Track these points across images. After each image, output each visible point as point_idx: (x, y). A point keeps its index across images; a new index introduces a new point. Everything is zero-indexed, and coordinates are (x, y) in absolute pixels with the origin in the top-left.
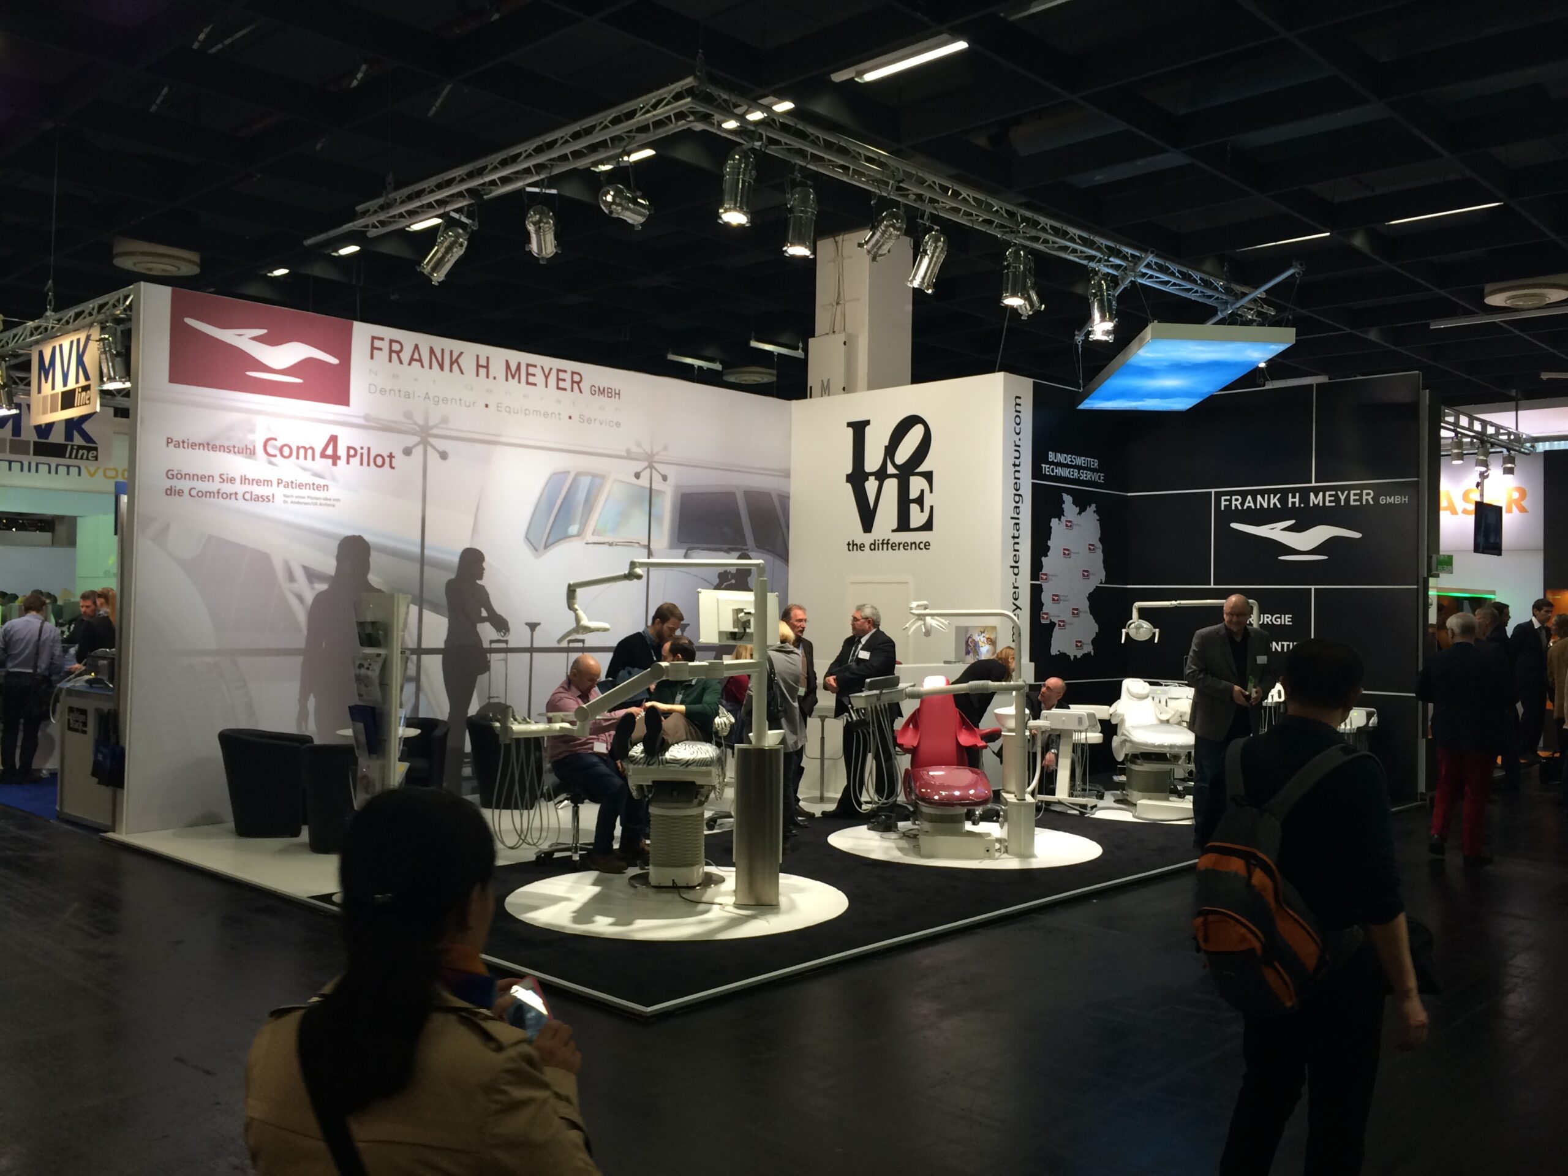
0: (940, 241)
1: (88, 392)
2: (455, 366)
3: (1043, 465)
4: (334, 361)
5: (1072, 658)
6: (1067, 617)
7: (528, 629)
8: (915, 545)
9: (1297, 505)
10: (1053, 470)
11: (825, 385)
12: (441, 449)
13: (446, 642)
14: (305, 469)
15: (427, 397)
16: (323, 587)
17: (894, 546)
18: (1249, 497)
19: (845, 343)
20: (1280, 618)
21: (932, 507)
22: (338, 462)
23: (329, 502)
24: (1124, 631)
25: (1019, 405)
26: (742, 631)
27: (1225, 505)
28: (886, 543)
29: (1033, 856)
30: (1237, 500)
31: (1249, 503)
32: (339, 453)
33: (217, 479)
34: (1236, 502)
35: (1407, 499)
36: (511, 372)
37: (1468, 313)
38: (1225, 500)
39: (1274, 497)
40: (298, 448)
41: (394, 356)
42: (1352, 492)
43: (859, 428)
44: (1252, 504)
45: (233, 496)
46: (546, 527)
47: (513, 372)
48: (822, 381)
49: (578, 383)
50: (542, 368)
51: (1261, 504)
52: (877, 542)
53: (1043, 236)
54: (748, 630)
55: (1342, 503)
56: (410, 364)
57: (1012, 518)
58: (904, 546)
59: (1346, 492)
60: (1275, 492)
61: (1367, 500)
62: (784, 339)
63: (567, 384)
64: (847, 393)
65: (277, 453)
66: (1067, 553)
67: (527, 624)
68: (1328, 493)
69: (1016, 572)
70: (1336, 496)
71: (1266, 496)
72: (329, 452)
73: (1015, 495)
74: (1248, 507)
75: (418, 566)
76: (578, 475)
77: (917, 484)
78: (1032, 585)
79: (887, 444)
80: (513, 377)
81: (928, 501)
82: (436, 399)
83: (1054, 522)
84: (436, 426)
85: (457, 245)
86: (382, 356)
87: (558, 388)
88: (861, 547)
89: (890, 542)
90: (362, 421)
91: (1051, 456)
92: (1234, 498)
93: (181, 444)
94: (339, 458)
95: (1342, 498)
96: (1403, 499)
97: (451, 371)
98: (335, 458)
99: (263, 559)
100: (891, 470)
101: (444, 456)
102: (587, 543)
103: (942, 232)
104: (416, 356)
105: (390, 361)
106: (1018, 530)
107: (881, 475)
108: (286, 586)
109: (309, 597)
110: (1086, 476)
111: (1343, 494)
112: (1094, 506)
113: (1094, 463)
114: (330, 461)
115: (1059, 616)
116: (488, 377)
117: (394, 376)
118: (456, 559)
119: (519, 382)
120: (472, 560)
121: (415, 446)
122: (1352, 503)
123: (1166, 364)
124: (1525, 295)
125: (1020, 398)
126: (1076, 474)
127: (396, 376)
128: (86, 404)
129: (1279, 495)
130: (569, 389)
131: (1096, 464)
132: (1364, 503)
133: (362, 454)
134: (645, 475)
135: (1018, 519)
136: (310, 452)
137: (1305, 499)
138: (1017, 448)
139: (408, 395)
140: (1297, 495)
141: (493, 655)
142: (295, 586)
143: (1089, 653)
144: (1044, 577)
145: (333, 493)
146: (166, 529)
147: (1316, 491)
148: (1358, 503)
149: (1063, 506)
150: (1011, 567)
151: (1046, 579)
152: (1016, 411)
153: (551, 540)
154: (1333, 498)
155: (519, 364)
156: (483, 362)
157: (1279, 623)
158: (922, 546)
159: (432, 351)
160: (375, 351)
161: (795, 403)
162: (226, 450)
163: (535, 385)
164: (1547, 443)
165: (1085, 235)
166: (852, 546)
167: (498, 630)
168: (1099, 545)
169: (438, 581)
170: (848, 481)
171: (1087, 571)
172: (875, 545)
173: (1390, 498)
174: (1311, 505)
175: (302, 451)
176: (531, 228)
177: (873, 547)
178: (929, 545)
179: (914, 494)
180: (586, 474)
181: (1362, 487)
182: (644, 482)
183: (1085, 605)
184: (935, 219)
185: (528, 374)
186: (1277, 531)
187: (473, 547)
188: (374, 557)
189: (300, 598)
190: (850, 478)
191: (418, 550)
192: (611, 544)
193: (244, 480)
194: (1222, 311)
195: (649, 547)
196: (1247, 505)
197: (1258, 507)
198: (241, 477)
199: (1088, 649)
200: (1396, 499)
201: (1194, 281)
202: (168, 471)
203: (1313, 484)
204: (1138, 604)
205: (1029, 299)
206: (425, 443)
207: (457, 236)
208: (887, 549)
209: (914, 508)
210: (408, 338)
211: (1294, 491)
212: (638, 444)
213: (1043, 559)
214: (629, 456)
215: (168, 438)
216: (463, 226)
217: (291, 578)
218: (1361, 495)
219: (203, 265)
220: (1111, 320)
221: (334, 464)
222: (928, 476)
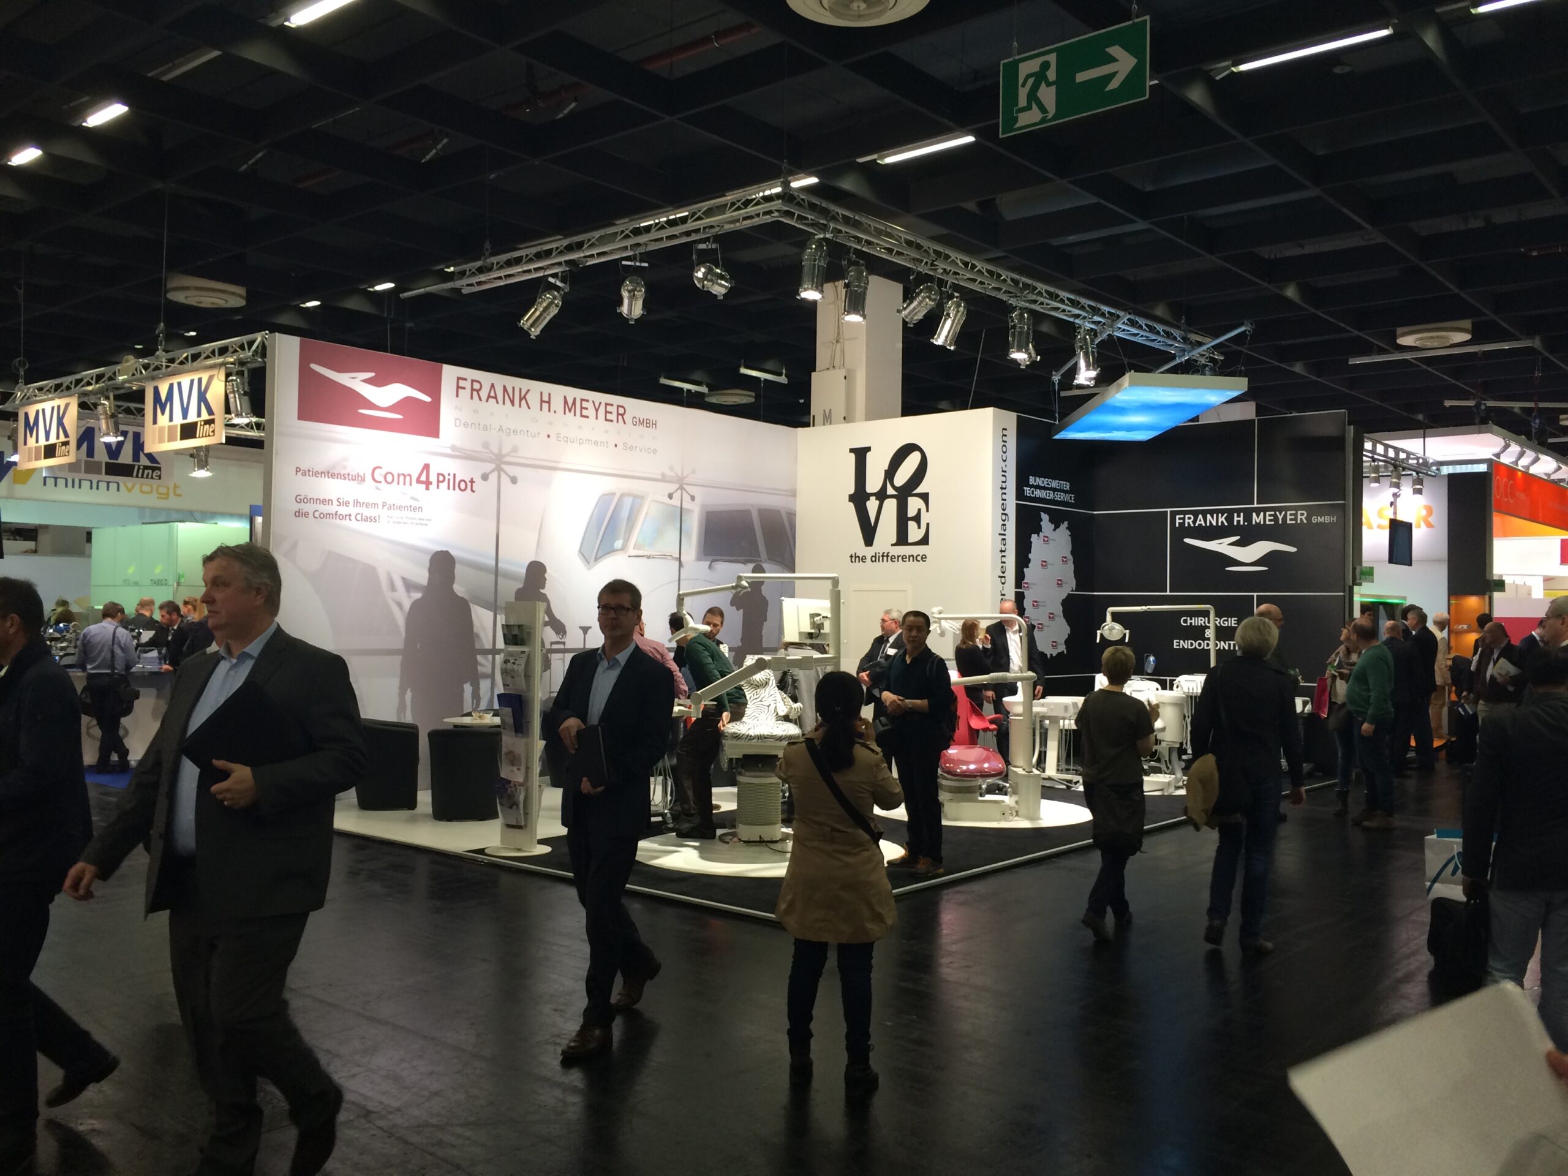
0: (961, 306)
1: (212, 425)
2: (523, 402)
3: (1025, 488)
4: (427, 399)
5: (1049, 656)
6: (1045, 620)
7: (581, 632)
8: (915, 558)
9: (1242, 523)
10: (1033, 491)
11: (827, 415)
12: (512, 474)
14: (404, 493)
15: (501, 429)
16: (418, 595)
17: (893, 559)
18: (1200, 516)
19: (845, 378)
20: (1227, 620)
21: (928, 525)
22: (430, 486)
23: (422, 522)
24: (1099, 632)
25: (1006, 436)
26: (818, 631)
27: (1179, 523)
28: (886, 556)
29: (1039, 819)
30: (1189, 518)
31: (1200, 521)
32: (431, 480)
33: (335, 503)
34: (1189, 520)
35: (1335, 519)
36: (569, 406)
37: (1381, 351)
38: (1180, 519)
39: (1222, 516)
40: (399, 475)
41: (475, 393)
42: (1289, 513)
43: (861, 454)
44: (1203, 522)
45: (348, 517)
46: (596, 542)
47: (570, 406)
48: (824, 411)
49: (622, 415)
50: (593, 402)
51: (1210, 522)
52: (877, 555)
53: (1041, 299)
54: (822, 631)
55: (1280, 522)
56: (487, 401)
57: (1000, 534)
58: (903, 558)
59: (1283, 513)
60: (1222, 512)
61: (1301, 519)
62: (769, 365)
63: (613, 417)
64: (848, 422)
65: (382, 479)
66: (1044, 565)
67: (580, 628)
68: (1268, 513)
69: (1003, 581)
70: (1275, 516)
71: (1215, 515)
72: (423, 478)
73: (1003, 514)
74: (1199, 525)
75: (494, 577)
76: (623, 495)
77: (914, 505)
78: (1016, 592)
79: (887, 468)
80: (570, 411)
81: (925, 519)
82: (508, 431)
83: (1034, 537)
84: (508, 455)
85: (554, 306)
86: (465, 394)
87: (606, 420)
88: (863, 559)
89: (890, 555)
90: (449, 451)
91: (1031, 480)
92: (1187, 516)
93: (307, 473)
94: (431, 483)
95: (1280, 517)
96: (1332, 519)
97: (520, 406)
98: (428, 483)
99: (370, 571)
100: (890, 491)
101: (514, 480)
102: (629, 557)
103: (961, 298)
104: (492, 394)
105: (472, 398)
106: (1005, 545)
107: (882, 496)
108: (389, 595)
109: (407, 605)
110: (1059, 497)
111: (1280, 514)
112: (1066, 523)
113: (1067, 486)
114: (424, 486)
115: (1038, 620)
116: (549, 411)
117: (474, 411)
118: (524, 571)
119: (575, 415)
120: (536, 572)
121: (492, 471)
122: (1288, 522)
123: (1137, 404)
124: (1432, 337)
125: (1006, 429)
126: (1051, 495)
127: (476, 411)
128: (209, 436)
129: (1226, 515)
130: (615, 420)
131: (1068, 487)
132: (1299, 522)
133: (449, 480)
134: (677, 495)
135: (1005, 535)
136: (408, 478)
137: (1248, 518)
138: (1004, 474)
139: (485, 428)
140: (1242, 514)
141: (553, 655)
142: (395, 595)
143: (1063, 652)
144: (1026, 586)
145: (426, 514)
146: (295, 546)
147: (1258, 511)
148: (1294, 522)
149: (1042, 523)
150: (1000, 577)
151: (1028, 587)
152: (1003, 441)
153: (600, 554)
154: (1272, 518)
155: (575, 399)
156: (546, 398)
157: (1226, 625)
158: (919, 558)
159: (505, 389)
160: (460, 390)
161: (800, 430)
162: (343, 477)
163: (587, 417)
164: (1451, 467)
165: (1072, 297)
166: (854, 558)
167: (557, 633)
168: (1070, 557)
169: (509, 589)
170: (850, 501)
171: (1061, 580)
172: (875, 557)
173: (1321, 518)
174: (1254, 523)
175: (402, 478)
176: (625, 294)
177: (874, 559)
178: (926, 558)
179: (911, 512)
180: (629, 495)
181: (1296, 508)
182: (676, 501)
183: (1059, 610)
184: (956, 287)
185: (582, 408)
186: (1224, 545)
187: (538, 560)
188: (459, 569)
189: (400, 605)
190: (852, 498)
191: (493, 563)
192: (649, 557)
193: (357, 503)
194: (1180, 357)
195: (680, 559)
196: (1198, 522)
197: (1208, 524)
198: (354, 500)
199: (1062, 648)
200: (1326, 519)
201: (1158, 333)
202: (297, 496)
203: (1256, 505)
204: (1111, 609)
205: (1027, 352)
206: (499, 470)
207: (555, 298)
208: (887, 561)
209: (912, 525)
210: (486, 378)
211: (1238, 511)
212: (671, 468)
213: (1025, 569)
214: (664, 479)
215: (297, 468)
216: (557, 289)
217: (393, 588)
218: (1296, 515)
219: (249, 298)
220: (1094, 369)
221: (427, 488)
222: (925, 497)
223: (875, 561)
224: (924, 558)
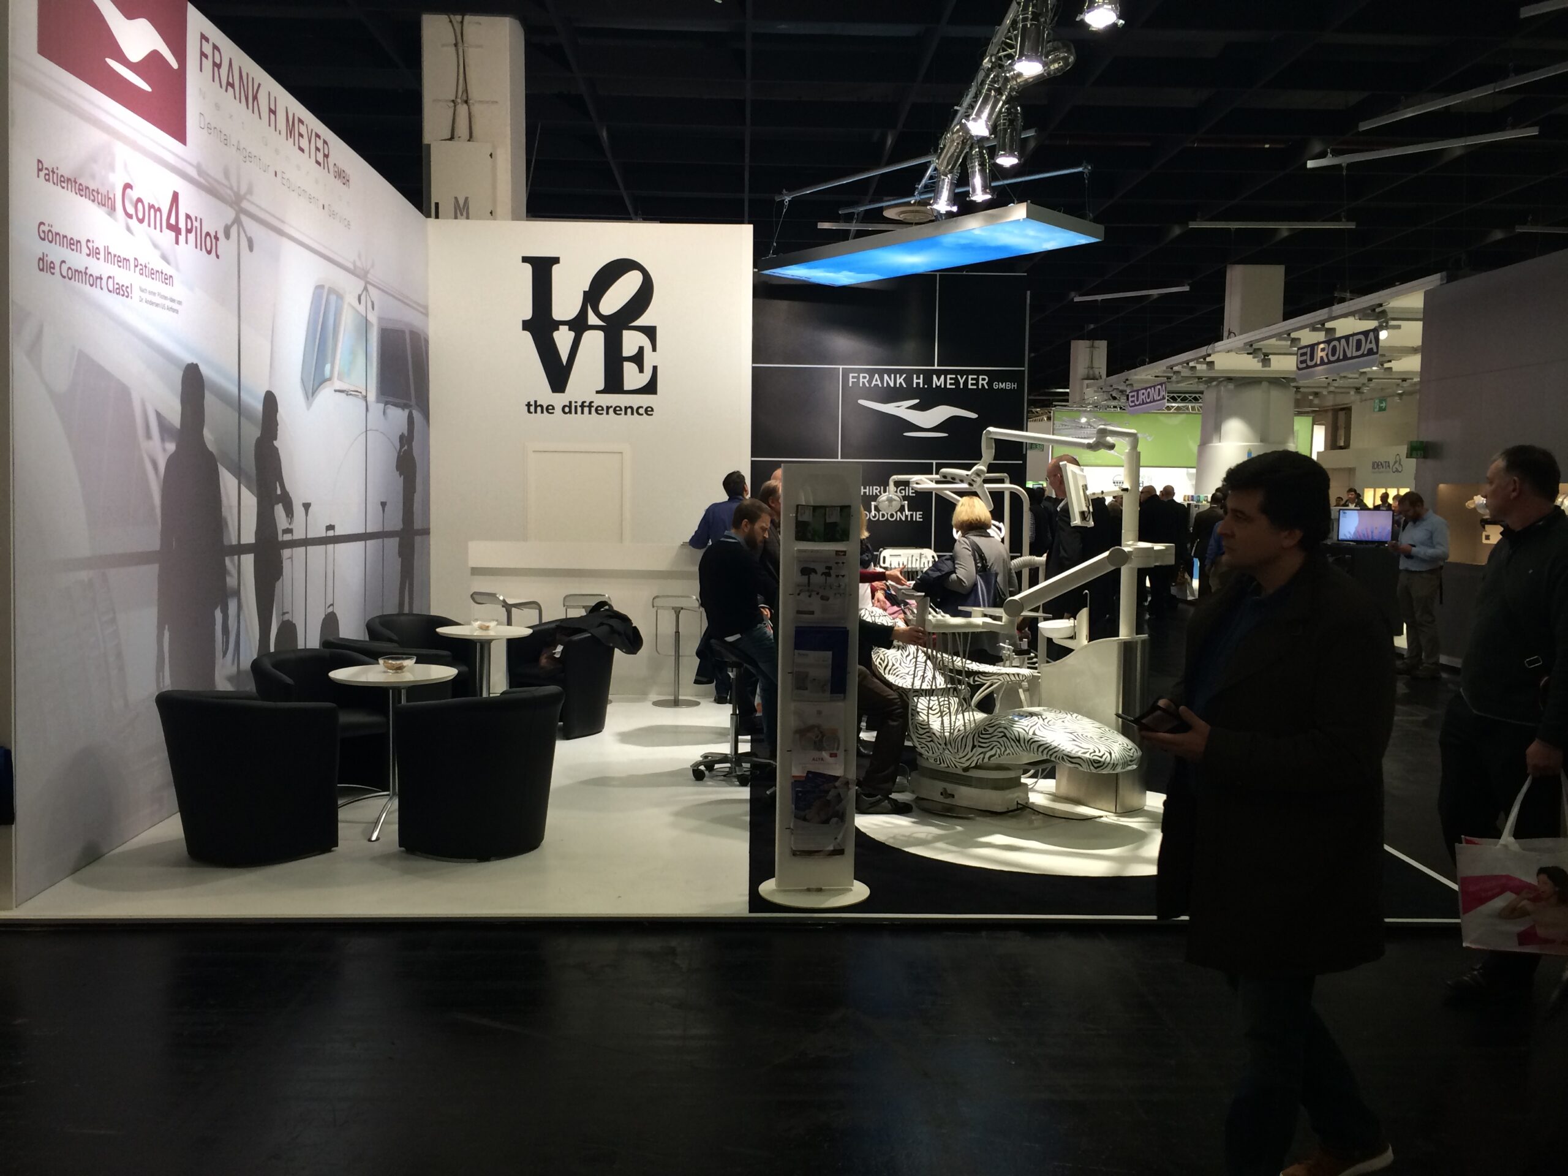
2: (255, 103)
4: (173, 62)
8: (635, 411)
9: (921, 386)
11: (461, 206)
12: (248, 234)
13: (257, 533)
14: (156, 246)
15: (238, 147)
16: (172, 446)
17: (599, 411)
18: (876, 376)
19: (491, 156)
21: (655, 368)
22: (181, 238)
23: (174, 306)
27: (852, 382)
28: (587, 407)
30: (864, 377)
31: (876, 381)
32: (180, 225)
33: (85, 248)
34: (863, 380)
35: (1016, 386)
36: (292, 127)
38: (853, 377)
39: (900, 378)
40: (149, 208)
41: (216, 71)
42: (970, 377)
43: (542, 266)
44: (879, 382)
45: (99, 282)
46: (312, 367)
47: (290, 129)
48: (456, 198)
49: (327, 157)
50: (307, 127)
51: (887, 382)
52: (573, 405)
55: (961, 387)
56: (227, 90)
58: (615, 411)
59: (965, 377)
60: (901, 372)
61: (983, 384)
63: (321, 157)
65: (133, 211)
68: (949, 376)
70: (956, 379)
71: (893, 375)
72: (173, 219)
74: (875, 385)
76: (329, 291)
77: (631, 342)
79: (587, 289)
80: (290, 135)
81: (649, 359)
82: (244, 153)
84: (244, 196)
86: (208, 64)
88: (550, 409)
89: (595, 405)
90: (193, 172)
92: (861, 375)
93: (51, 175)
94: (180, 231)
95: (962, 382)
96: (1013, 386)
97: (252, 111)
98: (177, 231)
99: (124, 397)
100: (593, 319)
101: (250, 245)
102: (336, 391)
104: (231, 78)
105: (213, 78)
107: (579, 325)
108: (144, 444)
109: (162, 465)
111: (962, 378)
114: (174, 235)
116: (276, 130)
118: (261, 408)
119: (293, 144)
120: (271, 410)
121: (234, 223)
122: (970, 387)
127: (217, 106)
129: (904, 376)
130: (321, 164)
132: (980, 387)
133: (196, 227)
134: (363, 299)
136: (158, 215)
137: (928, 380)
139: (226, 141)
140: (922, 376)
142: (150, 444)
145: (177, 291)
146: (40, 333)
147: (939, 373)
148: (975, 387)
153: (315, 388)
154: (953, 381)
155: (294, 116)
158: (641, 411)
159: (241, 75)
160: (203, 59)
161: (431, 223)
162: (91, 196)
163: (303, 151)
166: (533, 407)
167: (287, 515)
170: (524, 328)
172: (570, 407)
173: (1002, 384)
174: (934, 386)
175: (152, 213)
177: (567, 410)
178: (652, 410)
179: (629, 350)
180: (333, 292)
181: (978, 373)
182: (363, 309)
185: (299, 134)
186: (902, 408)
187: (271, 390)
190: (526, 325)
191: (236, 391)
192: (347, 393)
193: (107, 254)
195: (365, 397)
196: (874, 382)
197: (885, 385)
198: (105, 247)
200: (1007, 386)
202: (40, 225)
203: (936, 367)
206: (238, 221)
208: (590, 413)
209: (629, 368)
210: (225, 47)
211: (918, 373)
212: (359, 256)
214: (355, 271)
215: (39, 161)
217: (148, 432)
218: (977, 380)
221: (178, 240)
222: (650, 332)
223: (570, 412)
224: (649, 411)
